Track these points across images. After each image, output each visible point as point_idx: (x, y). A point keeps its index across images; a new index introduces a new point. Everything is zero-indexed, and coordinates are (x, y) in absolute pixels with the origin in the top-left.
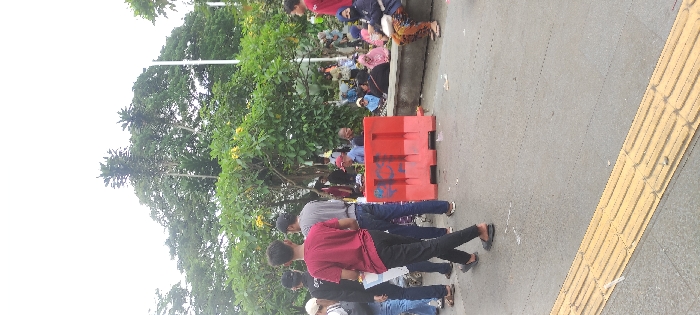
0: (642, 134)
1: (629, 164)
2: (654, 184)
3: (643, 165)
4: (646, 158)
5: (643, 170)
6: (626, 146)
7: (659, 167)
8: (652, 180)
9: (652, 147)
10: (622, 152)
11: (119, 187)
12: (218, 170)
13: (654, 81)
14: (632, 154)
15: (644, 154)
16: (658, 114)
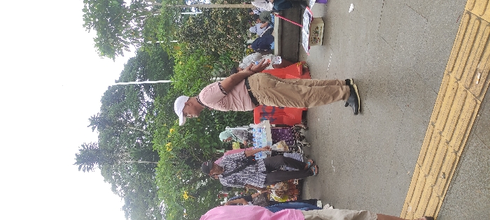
0: (428, 154)
1: (422, 175)
2: (438, 190)
3: (430, 176)
4: (431, 171)
5: (430, 180)
6: (420, 161)
7: (439, 179)
8: (436, 188)
9: (435, 164)
10: (417, 165)
11: (88, 170)
12: (158, 159)
13: (433, 119)
14: (424, 168)
15: (430, 169)
16: (437, 142)
